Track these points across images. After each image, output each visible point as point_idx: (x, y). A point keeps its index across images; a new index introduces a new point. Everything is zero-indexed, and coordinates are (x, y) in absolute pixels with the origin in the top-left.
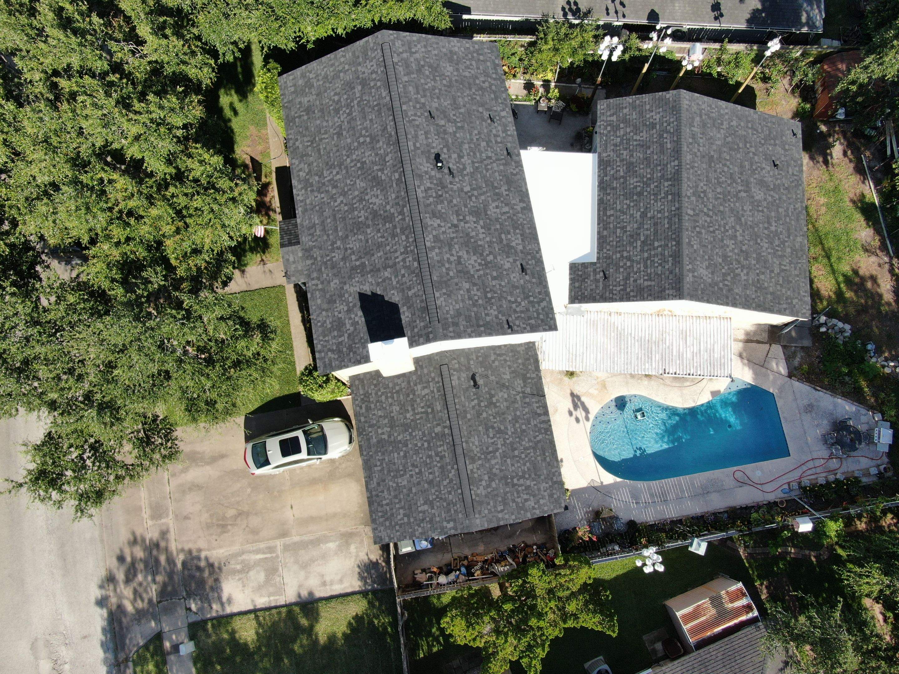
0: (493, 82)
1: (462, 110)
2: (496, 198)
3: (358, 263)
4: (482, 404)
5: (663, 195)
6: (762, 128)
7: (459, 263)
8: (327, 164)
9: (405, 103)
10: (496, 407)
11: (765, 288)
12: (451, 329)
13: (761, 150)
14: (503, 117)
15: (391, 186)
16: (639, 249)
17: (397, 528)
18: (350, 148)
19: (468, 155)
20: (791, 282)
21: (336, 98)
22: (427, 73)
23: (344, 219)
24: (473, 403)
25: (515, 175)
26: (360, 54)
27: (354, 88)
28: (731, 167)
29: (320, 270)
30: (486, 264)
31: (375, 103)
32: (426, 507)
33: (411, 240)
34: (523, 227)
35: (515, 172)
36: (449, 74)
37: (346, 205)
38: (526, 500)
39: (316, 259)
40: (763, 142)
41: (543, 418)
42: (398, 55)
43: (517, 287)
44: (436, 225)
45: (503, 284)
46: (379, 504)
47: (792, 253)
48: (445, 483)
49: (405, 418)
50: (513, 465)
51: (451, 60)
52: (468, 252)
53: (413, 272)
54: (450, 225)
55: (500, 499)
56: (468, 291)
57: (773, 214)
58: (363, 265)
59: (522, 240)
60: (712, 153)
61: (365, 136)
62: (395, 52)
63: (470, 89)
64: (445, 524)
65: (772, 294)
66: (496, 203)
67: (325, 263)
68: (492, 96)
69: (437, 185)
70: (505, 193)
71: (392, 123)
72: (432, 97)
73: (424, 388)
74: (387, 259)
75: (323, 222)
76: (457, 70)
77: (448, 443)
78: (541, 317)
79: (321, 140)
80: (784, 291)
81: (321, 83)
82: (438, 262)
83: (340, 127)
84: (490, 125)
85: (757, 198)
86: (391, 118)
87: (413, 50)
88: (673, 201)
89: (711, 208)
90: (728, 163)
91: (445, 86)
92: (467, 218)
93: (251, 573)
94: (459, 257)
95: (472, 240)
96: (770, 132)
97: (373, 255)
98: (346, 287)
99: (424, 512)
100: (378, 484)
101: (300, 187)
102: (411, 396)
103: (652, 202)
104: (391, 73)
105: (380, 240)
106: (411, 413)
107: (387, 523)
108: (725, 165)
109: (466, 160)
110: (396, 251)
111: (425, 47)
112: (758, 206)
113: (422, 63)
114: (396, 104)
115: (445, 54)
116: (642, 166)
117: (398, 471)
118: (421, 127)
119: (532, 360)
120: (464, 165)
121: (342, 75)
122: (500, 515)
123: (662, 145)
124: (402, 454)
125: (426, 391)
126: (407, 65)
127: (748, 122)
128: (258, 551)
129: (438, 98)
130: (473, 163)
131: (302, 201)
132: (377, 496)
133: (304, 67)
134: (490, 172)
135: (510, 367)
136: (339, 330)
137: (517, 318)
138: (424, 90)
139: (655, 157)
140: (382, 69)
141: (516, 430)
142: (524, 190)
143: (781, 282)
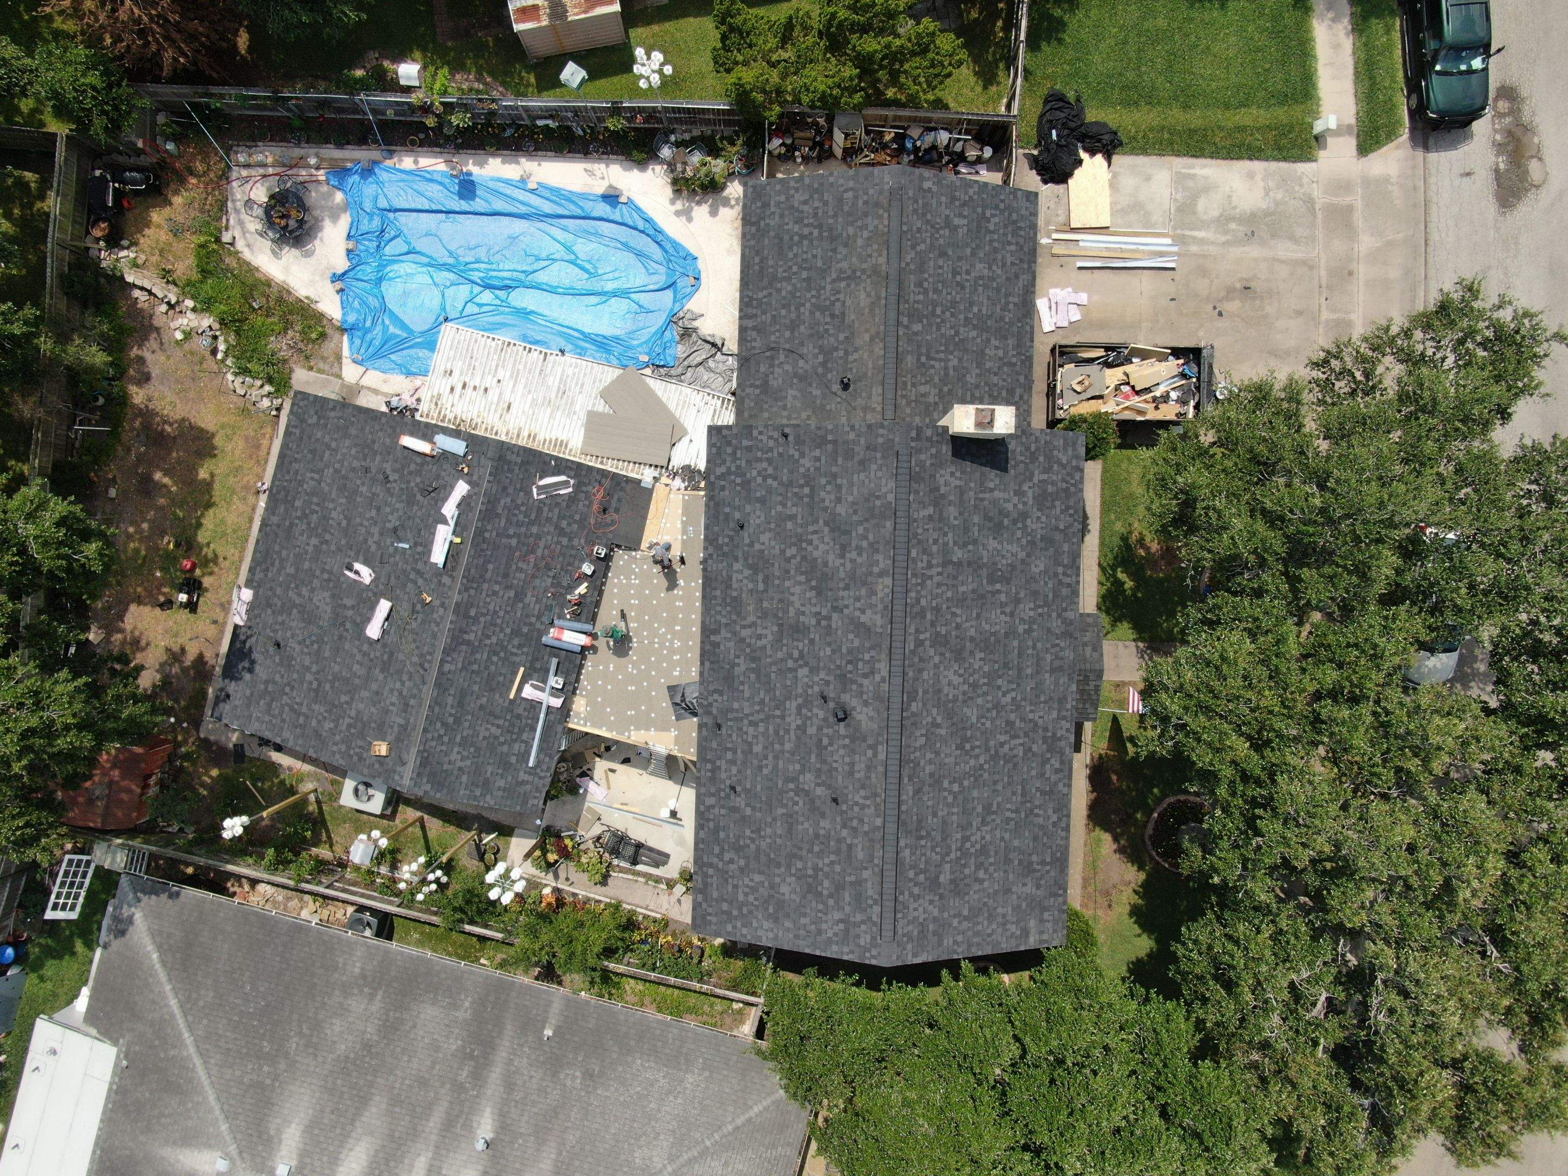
0: (715, 860)
1: (780, 811)
2: (758, 654)
3: (998, 586)
4: (841, 353)
5: (482, 619)
6: (281, 714)
7: (844, 549)
8: (1015, 765)
9: (878, 828)
10: (821, 348)
11: (356, 445)
12: (880, 440)
13: (295, 676)
14: (713, 795)
15: (926, 692)
16: (542, 544)
17: (1002, 206)
18: (976, 780)
19: (787, 731)
20: (311, 451)
21: (981, 874)
22: (826, 883)
23: (1006, 665)
24: (856, 356)
25: (715, 691)
26: (930, 936)
27: (952, 881)
28: (355, 651)
29: (1056, 596)
30: (800, 540)
31: (923, 842)
32: (957, 221)
33: (913, 594)
34: (724, 600)
35: (716, 696)
36: (788, 880)
37: (999, 688)
38: (805, 202)
39: (1059, 616)
40: (287, 689)
41: (750, 323)
42: (870, 919)
43: (758, 500)
44: (868, 612)
45: (779, 508)
46: (1022, 247)
47: (294, 499)
48: (922, 247)
49: (960, 360)
50: (814, 256)
51: (780, 905)
52: (826, 564)
53: (920, 542)
54: (846, 611)
55: (846, 208)
56: (839, 500)
57: (306, 565)
58: (992, 580)
59: (730, 578)
60: (381, 677)
61: (950, 792)
62: (875, 924)
63: (758, 849)
64: (935, 189)
65: (346, 436)
66: (759, 643)
67: (1046, 604)
68: (722, 835)
69: (853, 682)
70: (741, 661)
71: (904, 797)
72: (828, 837)
73: (923, 395)
74: (955, 578)
75: (1038, 672)
76: (772, 886)
77: (907, 302)
78: (729, 450)
79: (1017, 811)
80: (327, 439)
81: (1000, 910)
82: (877, 551)
83: (984, 823)
84: (739, 781)
85: (327, 594)
86: (904, 808)
87: (841, 926)
88: (469, 605)
89: (410, 585)
90: (359, 657)
91: (801, 858)
92: (813, 621)
93: (1216, 213)
94: (842, 556)
95: (814, 583)
96: (269, 705)
97: (973, 591)
98: (1022, 555)
99: (961, 215)
100: (1017, 277)
101: (1063, 743)
102: (945, 389)
103: (501, 614)
104: (889, 886)
105: (959, 611)
106: (951, 364)
107: (1014, 216)
108: (365, 654)
109: (793, 721)
110: (939, 585)
111: (819, 932)
112: (329, 580)
113: (831, 902)
114: (891, 827)
115: (787, 916)
116: (501, 679)
117: (986, 287)
118: (857, 785)
119: (746, 414)
120: (799, 713)
121: (965, 912)
122: (851, 184)
123: (461, 704)
124: (975, 309)
125: (923, 389)
126: (858, 898)
127: (302, 727)
128: (1202, 241)
129: (817, 836)
130: (783, 717)
131: (1064, 718)
132: (1021, 260)
133: (1022, 948)
134: (757, 699)
135: (784, 407)
136: (1045, 491)
137: (771, 450)
138: (838, 852)
139: (476, 688)
140: (901, 898)
141: (797, 309)
142: (707, 664)
143: (327, 453)
